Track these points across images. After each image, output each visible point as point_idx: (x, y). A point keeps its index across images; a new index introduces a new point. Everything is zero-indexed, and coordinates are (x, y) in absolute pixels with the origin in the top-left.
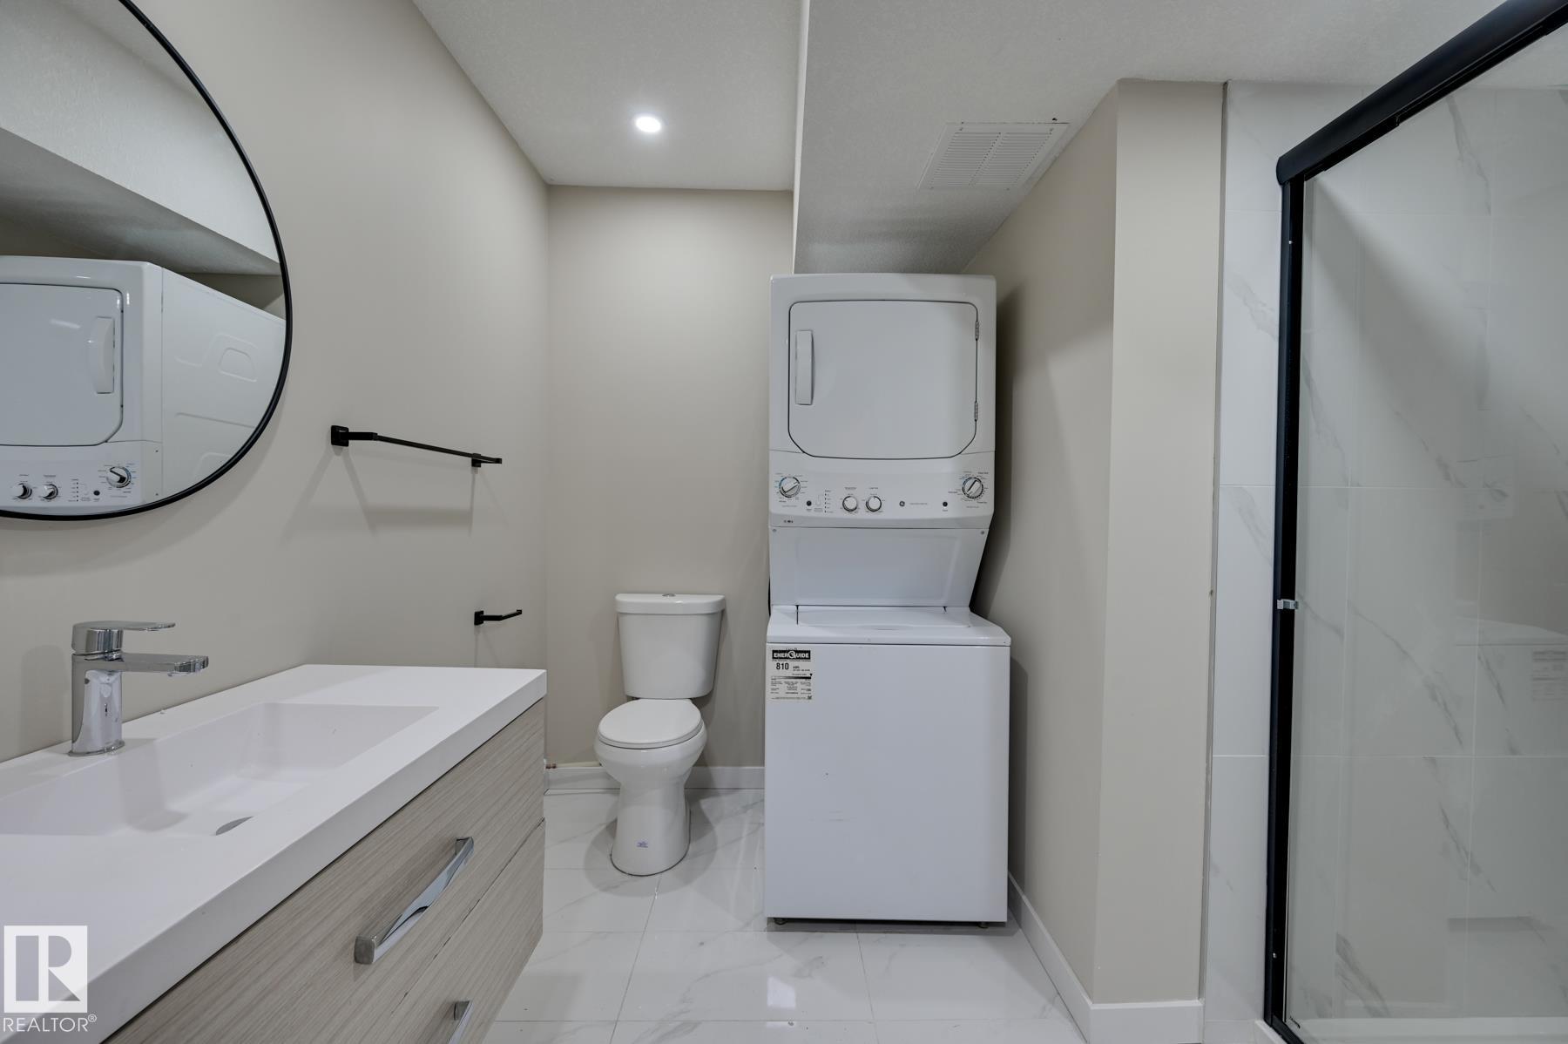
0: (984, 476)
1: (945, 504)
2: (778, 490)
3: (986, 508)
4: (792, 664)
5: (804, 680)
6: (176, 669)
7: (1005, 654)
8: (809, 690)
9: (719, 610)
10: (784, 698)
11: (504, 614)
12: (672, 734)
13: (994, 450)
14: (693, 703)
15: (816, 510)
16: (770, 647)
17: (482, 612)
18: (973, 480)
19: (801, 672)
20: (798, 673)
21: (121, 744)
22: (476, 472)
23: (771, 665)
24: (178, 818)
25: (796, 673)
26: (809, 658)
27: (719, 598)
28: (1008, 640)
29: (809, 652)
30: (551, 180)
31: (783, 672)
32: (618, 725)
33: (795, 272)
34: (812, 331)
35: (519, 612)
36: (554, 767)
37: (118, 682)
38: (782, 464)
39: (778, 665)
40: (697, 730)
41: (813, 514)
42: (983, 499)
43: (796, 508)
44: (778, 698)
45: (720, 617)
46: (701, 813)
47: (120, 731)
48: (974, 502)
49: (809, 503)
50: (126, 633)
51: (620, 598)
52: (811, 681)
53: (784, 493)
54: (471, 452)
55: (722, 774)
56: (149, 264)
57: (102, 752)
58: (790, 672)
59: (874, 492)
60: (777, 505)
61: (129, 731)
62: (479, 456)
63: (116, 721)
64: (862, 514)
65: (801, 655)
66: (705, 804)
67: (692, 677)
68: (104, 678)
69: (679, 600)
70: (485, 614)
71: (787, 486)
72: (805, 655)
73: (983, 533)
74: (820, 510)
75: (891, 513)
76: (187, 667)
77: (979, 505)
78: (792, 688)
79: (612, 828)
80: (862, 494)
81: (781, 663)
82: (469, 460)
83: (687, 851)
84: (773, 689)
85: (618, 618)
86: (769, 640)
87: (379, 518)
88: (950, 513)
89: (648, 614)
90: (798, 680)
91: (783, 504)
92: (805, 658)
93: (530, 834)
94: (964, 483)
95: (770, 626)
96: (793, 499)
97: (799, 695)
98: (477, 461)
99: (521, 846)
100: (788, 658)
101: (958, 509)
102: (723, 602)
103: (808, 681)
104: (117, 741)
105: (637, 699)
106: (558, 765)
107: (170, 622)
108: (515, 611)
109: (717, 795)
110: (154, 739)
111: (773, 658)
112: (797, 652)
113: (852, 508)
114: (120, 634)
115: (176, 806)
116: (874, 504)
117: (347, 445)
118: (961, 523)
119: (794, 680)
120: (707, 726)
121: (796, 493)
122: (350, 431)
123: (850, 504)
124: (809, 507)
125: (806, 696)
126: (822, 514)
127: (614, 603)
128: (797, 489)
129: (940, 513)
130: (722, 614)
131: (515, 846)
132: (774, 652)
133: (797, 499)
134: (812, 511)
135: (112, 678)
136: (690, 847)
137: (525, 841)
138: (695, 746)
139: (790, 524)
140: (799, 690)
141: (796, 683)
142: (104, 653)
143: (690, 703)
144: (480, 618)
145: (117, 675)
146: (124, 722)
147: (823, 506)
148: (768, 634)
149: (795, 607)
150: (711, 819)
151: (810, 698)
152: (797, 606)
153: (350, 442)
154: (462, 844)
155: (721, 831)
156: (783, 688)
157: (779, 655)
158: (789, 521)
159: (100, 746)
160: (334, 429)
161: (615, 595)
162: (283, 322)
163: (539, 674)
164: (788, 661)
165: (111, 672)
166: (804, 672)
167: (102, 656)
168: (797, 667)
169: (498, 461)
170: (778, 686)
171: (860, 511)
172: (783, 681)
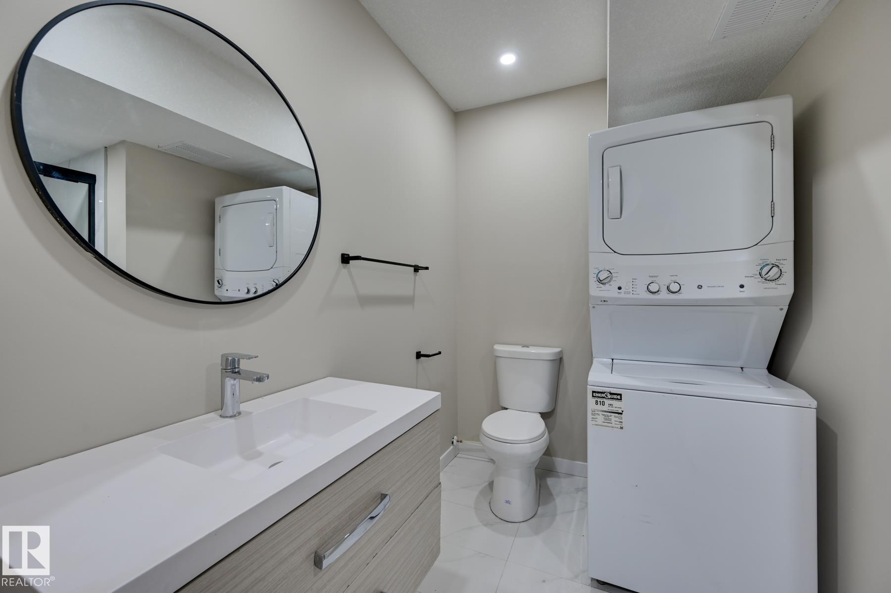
0: (782, 262)
1: (742, 286)
2: (595, 279)
3: (786, 289)
4: (607, 402)
5: (617, 415)
6: (254, 380)
7: (812, 416)
8: (621, 422)
9: (558, 357)
10: (602, 426)
11: (431, 354)
12: (525, 437)
13: (793, 239)
14: (542, 417)
15: (625, 293)
16: (590, 389)
17: (420, 352)
18: (770, 267)
19: (614, 409)
20: (612, 409)
21: (239, 413)
22: (416, 275)
23: (591, 401)
24: (260, 454)
25: (611, 409)
26: (621, 399)
27: (558, 350)
28: (814, 404)
29: (620, 395)
30: (457, 109)
31: (600, 407)
32: (493, 425)
33: (609, 127)
34: (620, 166)
35: (440, 353)
36: (461, 442)
37: (238, 383)
38: (599, 261)
39: (597, 402)
40: (542, 435)
41: (623, 295)
42: (781, 281)
43: (609, 291)
44: (597, 425)
45: (559, 362)
46: (547, 487)
47: (239, 407)
48: (772, 284)
49: (620, 288)
50: (241, 360)
51: (497, 347)
52: (622, 416)
53: (600, 281)
54: (414, 265)
55: (562, 464)
56: (285, 187)
57: (231, 417)
58: (606, 408)
59: (674, 278)
60: (595, 290)
61: (243, 407)
62: (418, 266)
63: (237, 402)
64: (664, 295)
65: (615, 397)
66: (550, 481)
67: (540, 399)
68: (232, 382)
69: (533, 350)
70: (422, 353)
71: (602, 276)
72: (618, 397)
73: (782, 309)
74: (629, 293)
75: (689, 293)
76: (259, 380)
77: (776, 286)
78: (607, 420)
79: (491, 485)
80: (664, 281)
81: (599, 400)
82: (413, 269)
83: (536, 512)
84: (593, 418)
85: (495, 359)
86: (589, 384)
87: (366, 301)
88: (746, 293)
89: (514, 358)
90: (612, 414)
91: (600, 289)
92: (617, 399)
93: (432, 491)
94: (762, 269)
95: (590, 373)
96: (607, 285)
97: (613, 425)
98: (417, 269)
99: (425, 499)
100: (604, 398)
101: (755, 289)
102: (561, 352)
103: (620, 415)
104: (237, 412)
105: (507, 409)
106: (463, 441)
107: (256, 355)
108: (438, 352)
109: (558, 477)
110: (252, 413)
111: (593, 396)
112: (611, 394)
113: (655, 291)
114: (239, 360)
115: (260, 448)
116: (674, 287)
117: (349, 263)
118: (756, 302)
119: (609, 414)
120: (549, 433)
121: (610, 281)
122: (350, 256)
123: (653, 288)
124: (620, 291)
125: (619, 426)
126: (631, 296)
127: (493, 350)
128: (610, 278)
129: (737, 294)
130: (561, 359)
131: (422, 497)
132: (593, 392)
133: (610, 285)
134: (623, 294)
135: (235, 382)
136: (539, 509)
137: (428, 496)
138: (542, 444)
139: (606, 303)
140: (613, 421)
141: (611, 416)
142: (232, 369)
143: (539, 415)
144: (419, 355)
145: (237, 380)
146: (241, 403)
147: (631, 289)
148: (589, 379)
149: (611, 360)
150: (554, 493)
151: (622, 428)
152: (613, 359)
153: (350, 261)
154: (383, 496)
155: (560, 502)
156: (600, 419)
157: (597, 395)
158: (604, 301)
159: (231, 414)
160: (343, 255)
161: (494, 345)
162: (317, 199)
163: (436, 395)
164: (604, 400)
165: (235, 379)
166: (617, 409)
167: (231, 370)
168: (611, 405)
169: (427, 268)
170: (596, 416)
171: (661, 293)
172: (600, 413)
